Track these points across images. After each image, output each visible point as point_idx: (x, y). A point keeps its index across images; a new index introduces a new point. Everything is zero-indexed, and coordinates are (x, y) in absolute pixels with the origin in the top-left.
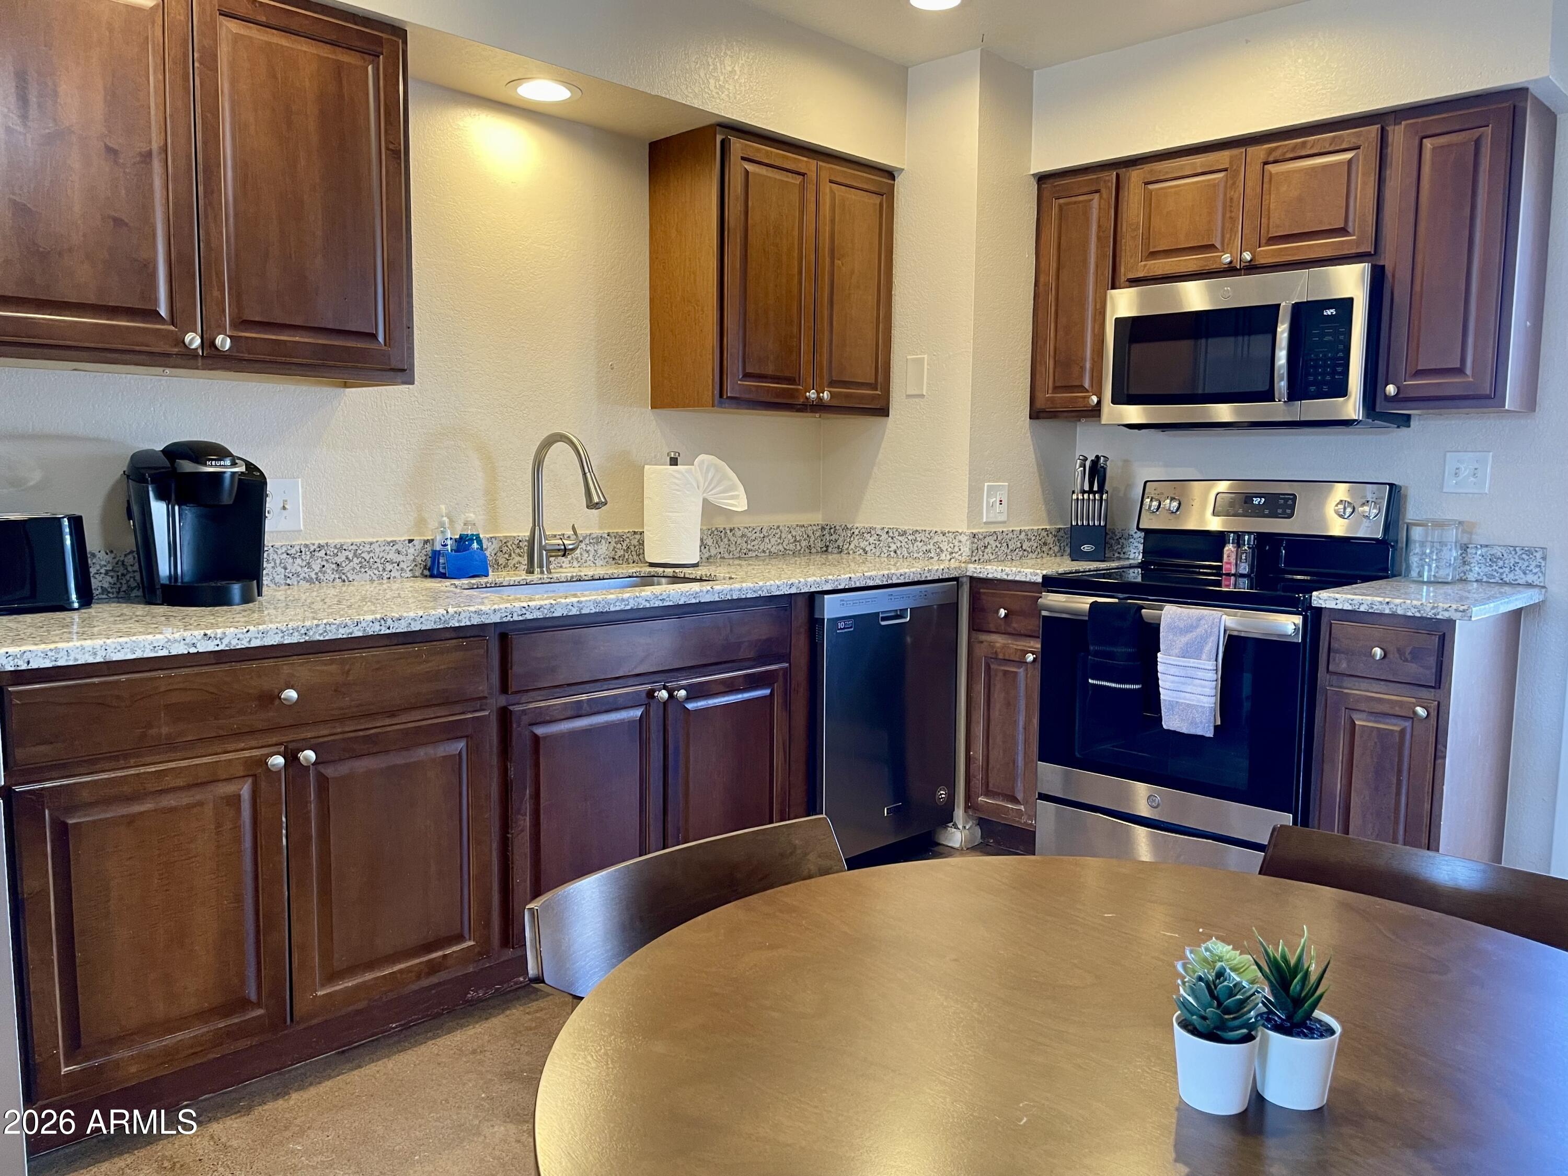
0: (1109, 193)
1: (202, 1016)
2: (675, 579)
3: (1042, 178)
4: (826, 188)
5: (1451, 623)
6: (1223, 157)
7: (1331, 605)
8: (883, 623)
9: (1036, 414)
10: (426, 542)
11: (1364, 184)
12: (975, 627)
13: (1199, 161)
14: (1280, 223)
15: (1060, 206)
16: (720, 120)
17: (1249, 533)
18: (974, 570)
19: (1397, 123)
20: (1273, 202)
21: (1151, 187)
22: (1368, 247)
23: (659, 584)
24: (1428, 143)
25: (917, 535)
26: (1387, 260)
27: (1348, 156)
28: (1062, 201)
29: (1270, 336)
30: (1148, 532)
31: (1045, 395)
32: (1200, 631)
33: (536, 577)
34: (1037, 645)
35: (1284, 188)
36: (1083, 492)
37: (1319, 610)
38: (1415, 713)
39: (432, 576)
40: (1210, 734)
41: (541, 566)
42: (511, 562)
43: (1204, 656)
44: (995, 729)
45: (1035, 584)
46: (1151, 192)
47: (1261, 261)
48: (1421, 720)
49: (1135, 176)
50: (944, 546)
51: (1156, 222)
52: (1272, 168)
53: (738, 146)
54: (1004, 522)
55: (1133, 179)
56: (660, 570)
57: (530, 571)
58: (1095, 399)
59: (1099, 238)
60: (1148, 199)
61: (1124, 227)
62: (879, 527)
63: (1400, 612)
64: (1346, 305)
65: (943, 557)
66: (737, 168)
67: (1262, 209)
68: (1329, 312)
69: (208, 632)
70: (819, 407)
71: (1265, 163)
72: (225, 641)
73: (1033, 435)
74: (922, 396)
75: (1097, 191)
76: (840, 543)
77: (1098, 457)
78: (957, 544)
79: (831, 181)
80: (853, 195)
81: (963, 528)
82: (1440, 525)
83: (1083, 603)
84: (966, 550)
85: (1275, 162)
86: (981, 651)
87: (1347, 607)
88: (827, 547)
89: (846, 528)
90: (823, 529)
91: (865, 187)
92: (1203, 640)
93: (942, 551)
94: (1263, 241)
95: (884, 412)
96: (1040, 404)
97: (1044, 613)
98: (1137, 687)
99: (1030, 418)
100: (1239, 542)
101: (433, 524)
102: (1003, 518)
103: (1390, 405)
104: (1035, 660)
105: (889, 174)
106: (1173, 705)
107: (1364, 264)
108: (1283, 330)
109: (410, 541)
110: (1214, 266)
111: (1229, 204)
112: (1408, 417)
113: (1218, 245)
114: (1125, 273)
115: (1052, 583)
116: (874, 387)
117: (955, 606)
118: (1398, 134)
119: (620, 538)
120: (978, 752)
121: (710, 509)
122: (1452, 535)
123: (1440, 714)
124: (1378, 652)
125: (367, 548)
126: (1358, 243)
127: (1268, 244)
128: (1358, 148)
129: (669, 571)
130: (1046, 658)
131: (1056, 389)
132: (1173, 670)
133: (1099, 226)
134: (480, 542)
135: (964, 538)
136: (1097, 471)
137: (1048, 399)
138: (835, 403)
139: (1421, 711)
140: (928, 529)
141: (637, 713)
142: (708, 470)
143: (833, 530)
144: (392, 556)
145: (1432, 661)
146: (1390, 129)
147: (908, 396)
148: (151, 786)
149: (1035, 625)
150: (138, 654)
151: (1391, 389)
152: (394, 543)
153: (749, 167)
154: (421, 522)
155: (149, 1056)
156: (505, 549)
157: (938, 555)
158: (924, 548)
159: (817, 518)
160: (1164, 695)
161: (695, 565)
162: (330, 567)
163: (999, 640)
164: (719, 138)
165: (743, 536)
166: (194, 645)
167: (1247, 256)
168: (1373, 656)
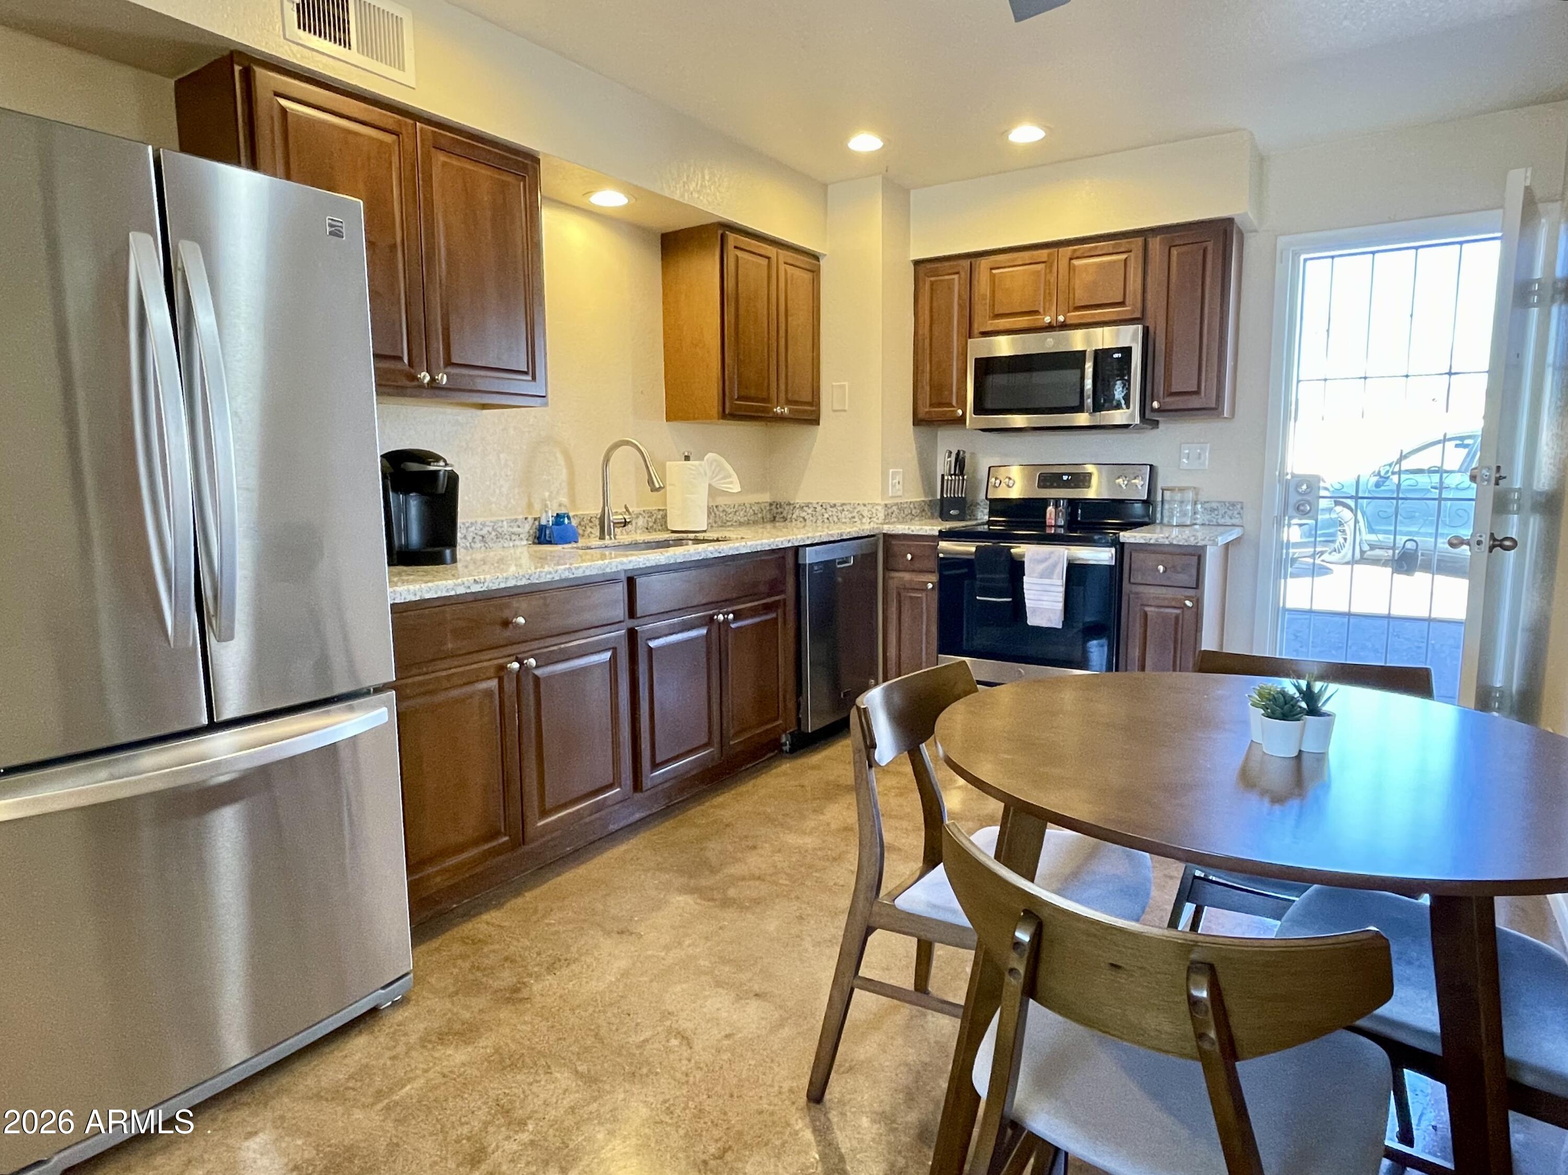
0: (965, 275)
1: (476, 843)
2: (697, 541)
3: (917, 263)
4: (782, 267)
5: (1204, 548)
6: (1043, 254)
7: (1132, 540)
8: (839, 566)
9: (918, 421)
10: (535, 519)
11: (1135, 275)
12: (887, 568)
13: (1026, 256)
14: (1081, 297)
15: (932, 284)
16: (720, 220)
17: (1063, 499)
18: (887, 529)
19: (1155, 236)
20: (1077, 283)
21: (994, 271)
22: (1138, 315)
23: (687, 544)
24: (1174, 252)
25: (844, 507)
26: (1150, 323)
27: (1124, 256)
28: (933, 279)
29: (1078, 372)
30: (993, 501)
31: (924, 410)
32: (1051, 561)
33: (607, 541)
34: (934, 578)
35: (1084, 275)
36: (951, 475)
37: (1123, 544)
38: (1185, 605)
39: (540, 543)
40: (1060, 626)
41: (610, 534)
42: (586, 533)
43: (1055, 577)
44: (905, 636)
45: (933, 536)
46: (994, 275)
47: (1069, 322)
48: (1188, 607)
49: (984, 263)
50: (865, 513)
51: (999, 295)
52: (1076, 262)
53: (732, 238)
54: (900, 496)
55: (982, 266)
56: (684, 535)
57: (602, 537)
58: (960, 412)
59: (959, 305)
60: (993, 277)
61: (976, 298)
62: (815, 502)
63: (1175, 542)
64: (1127, 351)
65: (864, 520)
66: (731, 253)
67: (1070, 288)
68: (1116, 356)
69: (476, 578)
70: (781, 419)
71: (1071, 259)
72: (486, 584)
73: (916, 439)
74: (845, 411)
75: (958, 273)
76: (785, 514)
77: (959, 451)
78: (874, 511)
79: (785, 263)
80: (797, 272)
81: (879, 501)
82: (1182, 490)
83: (970, 548)
84: (881, 515)
85: (1078, 258)
86: (893, 584)
87: (1142, 541)
88: (775, 518)
89: (789, 504)
90: (771, 505)
91: (803, 266)
92: (1055, 566)
93: (863, 517)
94: (1071, 309)
95: (816, 421)
96: (921, 415)
97: (941, 555)
98: (1010, 600)
99: (914, 424)
100: (1056, 506)
101: (537, 506)
102: (900, 493)
103: (1156, 414)
104: (933, 588)
105: (816, 257)
106: (1034, 610)
107: (1135, 326)
108: (1089, 367)
109: (526, 519)
110: (1039, 324)
111: (1047, 283)
112: (1157, 422)
113: (1041, 310)
114: (977, 328)
115: (945, 535)
116: (810, 404)
117: (875, 554)
118: (1155, 244)
119: (651, 514)
120: (892, 652)
121: (713, 492)
122: (1190, 495)
123: (1198, 603)
124: (1161, 568)
125: (500, 524)
126: (1133, 311)
127: (1073, 311)
128: (1130, 251)
129: (692, 536)
130: (943, 585)
131: (931, 405)
132: (1035, 587)
133: (959, 295)
134: (569, 518)
135: (879, 508)
136: (960, 462)
137: (927, 412)
138: (791, 416)
139: (1188, 603)
140: (852, 502)
141: (704, 631)
142: (711, 464)
143: (778, 505)
144: (516, 530)
145: (1194, 572)
146: (1150, 240)
147: (835, 411)
148: (445, 684)
149: (933, 564)
150: (439, 594)
151: (1156, 405)
152: (516, 520)
153: (739, 253)
154: (530, 506)
155: (446, 870)
156: (582, 523)
157: (861, 519)
158: (850, 516)
159: (766, 498)
160: (1028, 603)
161: (705, 531)
162: (478, 538)
163: (907, 576)
164: (720, 232)
165: (724, 511)
166: (469, 587)
167: (1061, 318)
168: (1158, 571)
